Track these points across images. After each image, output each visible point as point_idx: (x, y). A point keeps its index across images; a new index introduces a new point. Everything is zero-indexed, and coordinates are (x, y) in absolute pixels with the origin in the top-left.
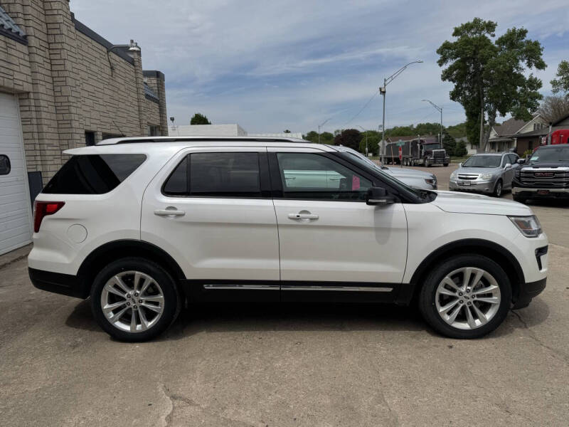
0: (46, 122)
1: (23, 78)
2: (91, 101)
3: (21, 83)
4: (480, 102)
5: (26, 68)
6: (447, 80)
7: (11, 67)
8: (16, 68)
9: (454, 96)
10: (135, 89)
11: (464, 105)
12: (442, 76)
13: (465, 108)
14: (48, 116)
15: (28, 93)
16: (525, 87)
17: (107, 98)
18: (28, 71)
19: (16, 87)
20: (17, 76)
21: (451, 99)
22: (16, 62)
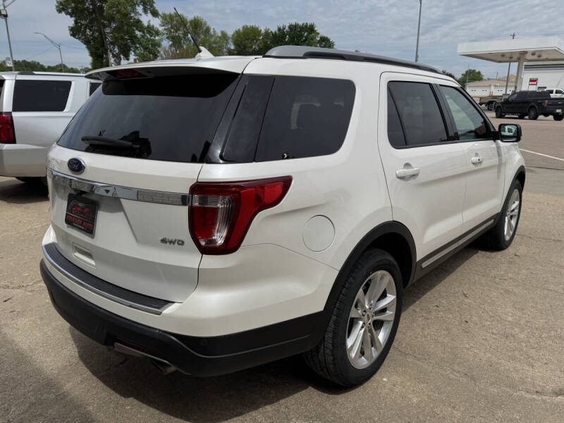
4: (103, 43)
6: (63, 13)
9: (75, 32)
11: (85, 44)
12: (57, 7)
13: (88, 48)
16: (144, 33)
21: (71, 35)
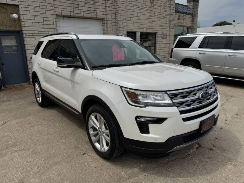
0: (110, 29)
1: (102, 13)
2: (135, 19)
3: (100, 15)
5: (103, 9)
7: (96, 10)
8: (98, 10)
10: (169, 10)
14: (111, 27)
15: (104, 18)
17: (147, 17)
18: (104, 10)
19: (98, 17)
20: (98, 13)
22: (99, 7)
